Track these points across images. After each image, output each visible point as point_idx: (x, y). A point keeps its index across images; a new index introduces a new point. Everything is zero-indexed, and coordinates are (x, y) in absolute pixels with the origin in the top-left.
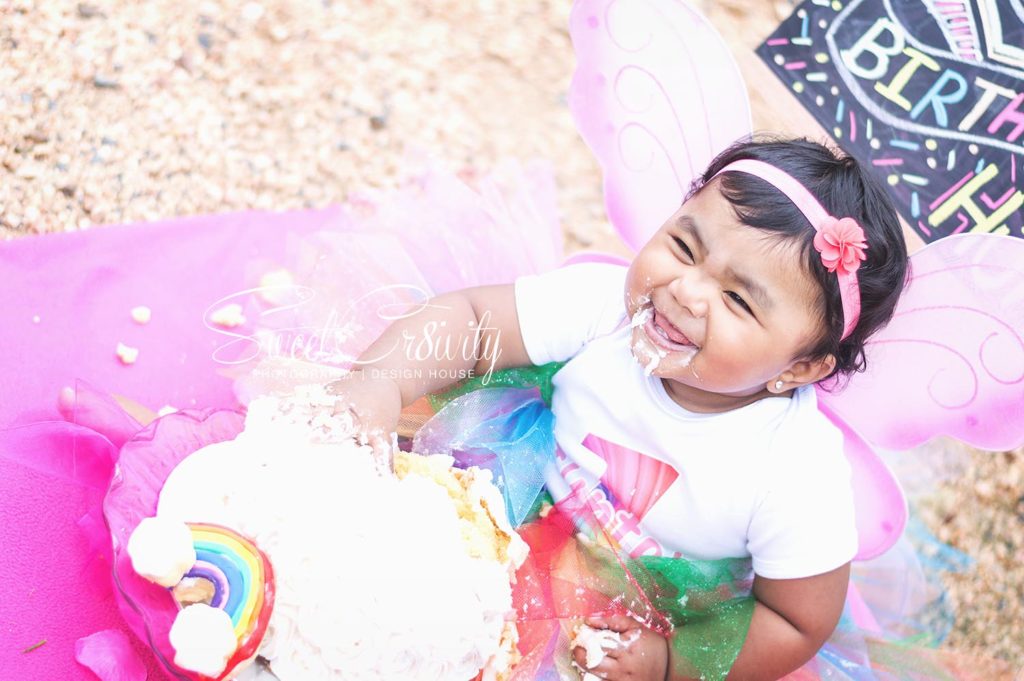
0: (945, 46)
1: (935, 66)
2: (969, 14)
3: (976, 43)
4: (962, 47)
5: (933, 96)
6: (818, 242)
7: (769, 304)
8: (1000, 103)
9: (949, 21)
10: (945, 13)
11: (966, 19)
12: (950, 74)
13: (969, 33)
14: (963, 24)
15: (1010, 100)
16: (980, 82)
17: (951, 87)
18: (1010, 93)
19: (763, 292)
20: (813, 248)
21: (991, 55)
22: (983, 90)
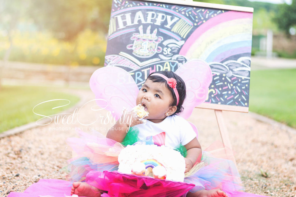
0: (132, 70)
1: (133, 74)
2: (132, 62)
3: (137, 66)
4: (135, 68)
5: (137, 78)
6: (168, 83)
7: (163, 94)
8: (148, 71)
9: (130, 66)
10: (128, 65)
11: (132, 64)
12: (137, 73)
13: (134, 65)
14: (132, 65)
15: (149, 70)
16: (143, 71)
17: (139, 75)
18: (149, 69)
19: (161, 92)
20: (167, 84)
21: (141, 66)
22: (144, 72)
